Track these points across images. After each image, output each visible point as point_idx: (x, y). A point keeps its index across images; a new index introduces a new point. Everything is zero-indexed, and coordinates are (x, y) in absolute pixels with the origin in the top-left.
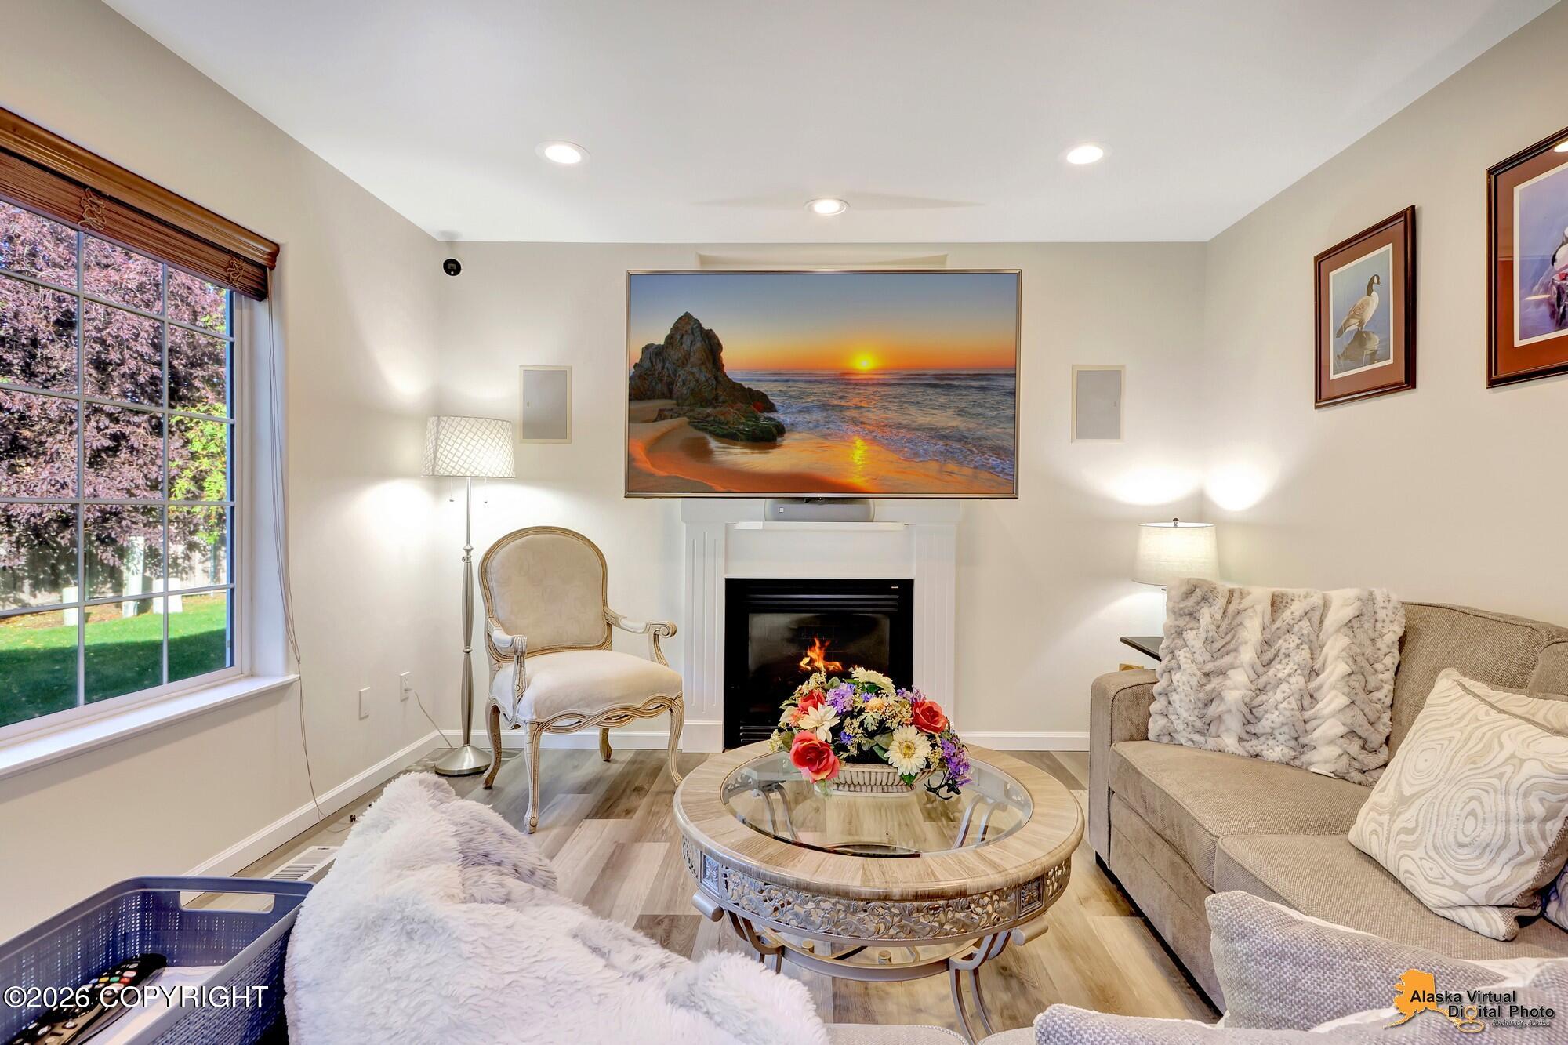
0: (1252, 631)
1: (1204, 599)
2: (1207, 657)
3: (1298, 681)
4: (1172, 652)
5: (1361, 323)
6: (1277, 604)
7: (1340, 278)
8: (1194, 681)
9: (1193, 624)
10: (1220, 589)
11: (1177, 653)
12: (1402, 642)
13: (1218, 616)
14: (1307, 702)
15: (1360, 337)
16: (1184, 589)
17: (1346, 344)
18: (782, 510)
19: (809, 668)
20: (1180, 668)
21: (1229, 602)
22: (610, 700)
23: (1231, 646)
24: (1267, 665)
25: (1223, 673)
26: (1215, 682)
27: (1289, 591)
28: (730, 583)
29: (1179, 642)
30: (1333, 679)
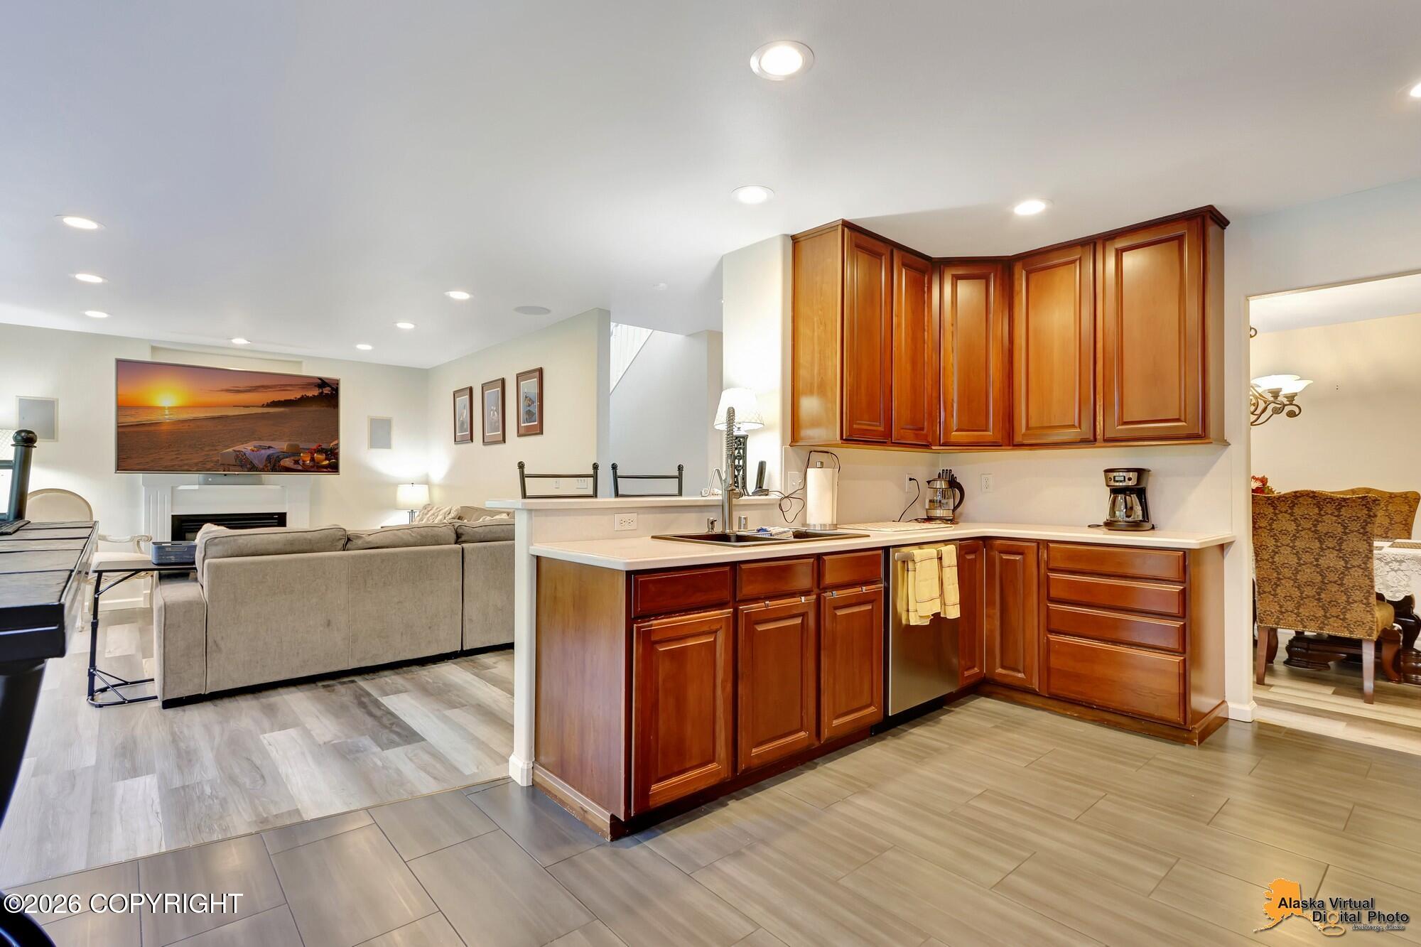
5: (463, 419)
15: (463, 423)
17: (460, 424)
18: (210, 479)
28: (173, 517)
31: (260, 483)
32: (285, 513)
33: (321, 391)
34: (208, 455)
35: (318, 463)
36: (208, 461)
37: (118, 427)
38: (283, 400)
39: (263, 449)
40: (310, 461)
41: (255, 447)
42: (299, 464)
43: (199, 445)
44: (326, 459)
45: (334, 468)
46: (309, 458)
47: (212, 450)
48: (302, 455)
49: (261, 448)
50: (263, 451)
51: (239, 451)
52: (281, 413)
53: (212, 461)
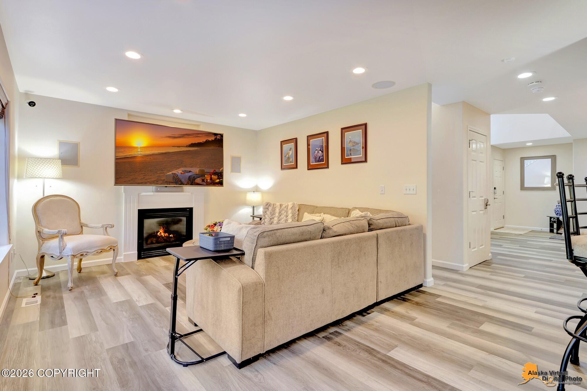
0: (277, 210)
1: (269, 205)
2: (271, 216)
3: (285, 218)
4: (264, 216)
5: (289, 156)
6: (281, 205)
7: (285, 146)
8: (269, 220)
9: (268, 210)
10: (272, 203)
11: (265, 216)
12: (298, 210)
13: (272, 208)
14: (286, 221)
15: (289, 158)
16: (266, 204)
17: (286, 159)
18: (159, 189)
19: (160, 235)
20: (266, 218)
21: (273, 206)
22: (97, 247)
23: (274, 213)
24: (280, 216)
25: (273, 218)
26: (272, 220)
27: (282, 203)
28: (139, 211)
29: (266, 214)
30: (290, 217)
31: (182, 191)
32: (192, 208)
33: (215, 137)
34: (159, 176)
35: (214, 181)
36: (159, 180)
37: (116, 159)
38: (197, 143)
39: (187, 172)
40: (210, 180)
41: (183, 171)
42: (204, 181)
43: (155, 170)
44: (218, 179)
45: (221, 184)
46: (209, 178)
47: (161, 173)
48: (206, 176)
49: (185, 172)
50: (187, 174)
51: (174, 174)
52: (196, 150)
53: (161, 180)
